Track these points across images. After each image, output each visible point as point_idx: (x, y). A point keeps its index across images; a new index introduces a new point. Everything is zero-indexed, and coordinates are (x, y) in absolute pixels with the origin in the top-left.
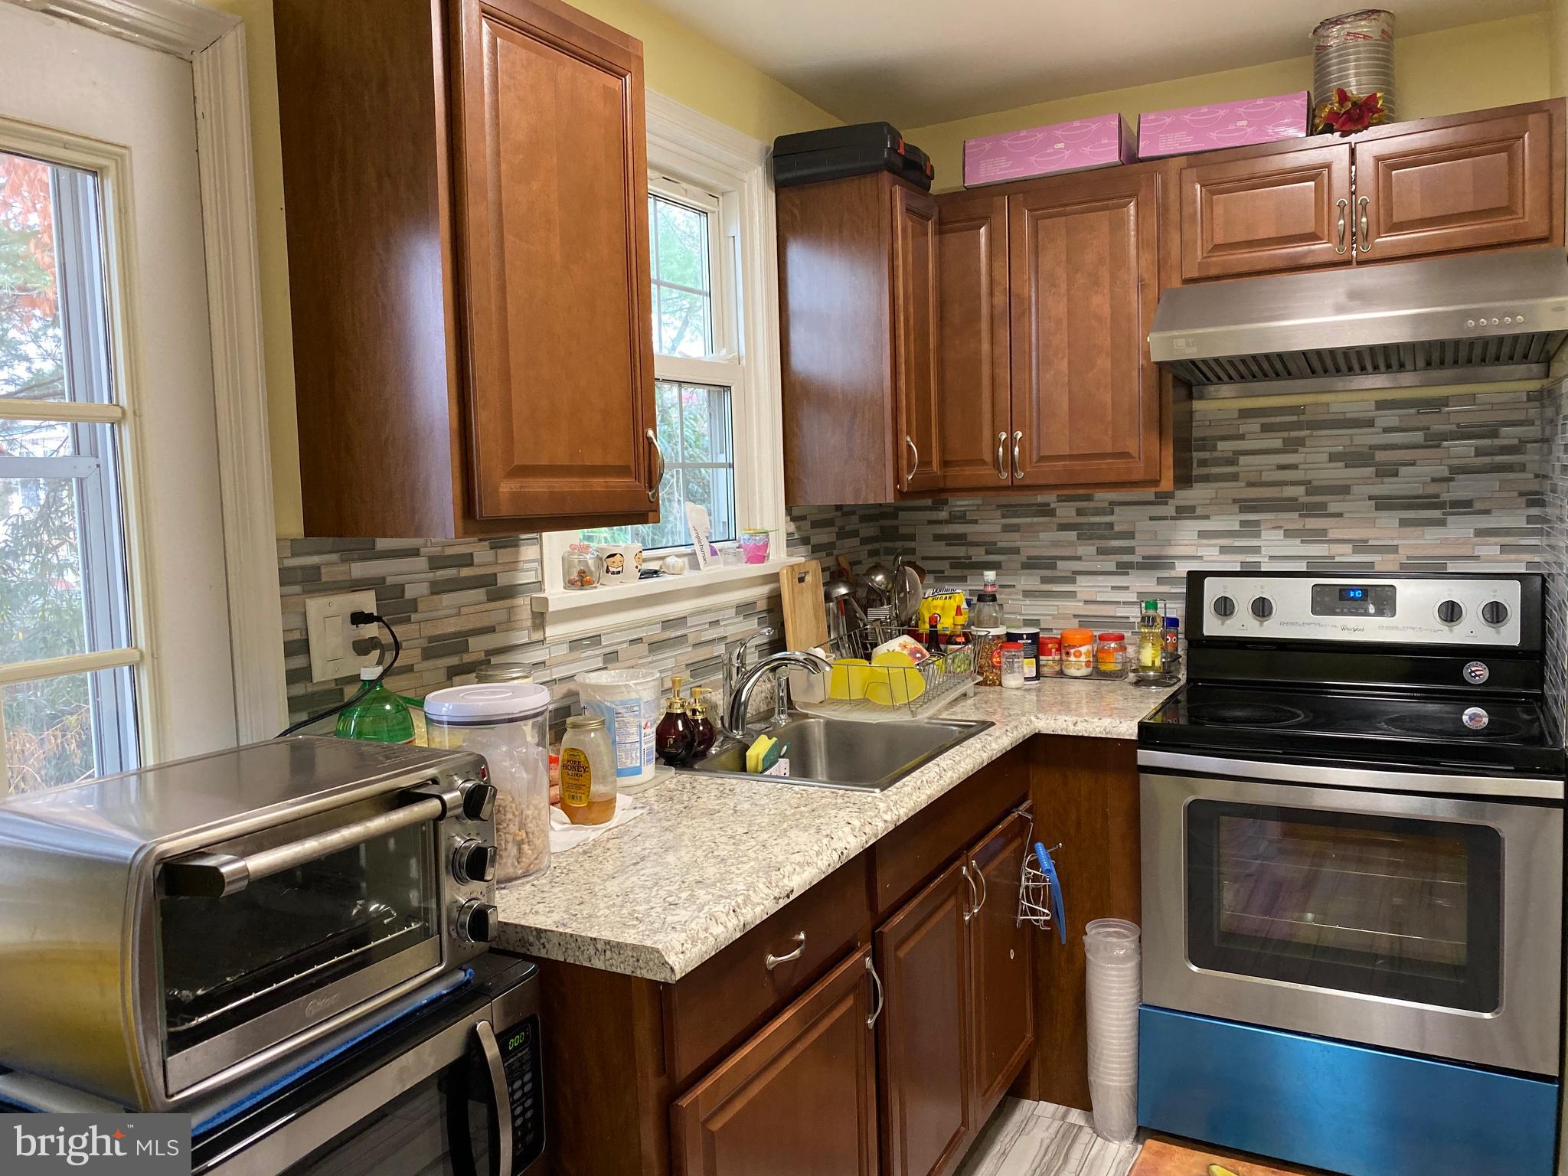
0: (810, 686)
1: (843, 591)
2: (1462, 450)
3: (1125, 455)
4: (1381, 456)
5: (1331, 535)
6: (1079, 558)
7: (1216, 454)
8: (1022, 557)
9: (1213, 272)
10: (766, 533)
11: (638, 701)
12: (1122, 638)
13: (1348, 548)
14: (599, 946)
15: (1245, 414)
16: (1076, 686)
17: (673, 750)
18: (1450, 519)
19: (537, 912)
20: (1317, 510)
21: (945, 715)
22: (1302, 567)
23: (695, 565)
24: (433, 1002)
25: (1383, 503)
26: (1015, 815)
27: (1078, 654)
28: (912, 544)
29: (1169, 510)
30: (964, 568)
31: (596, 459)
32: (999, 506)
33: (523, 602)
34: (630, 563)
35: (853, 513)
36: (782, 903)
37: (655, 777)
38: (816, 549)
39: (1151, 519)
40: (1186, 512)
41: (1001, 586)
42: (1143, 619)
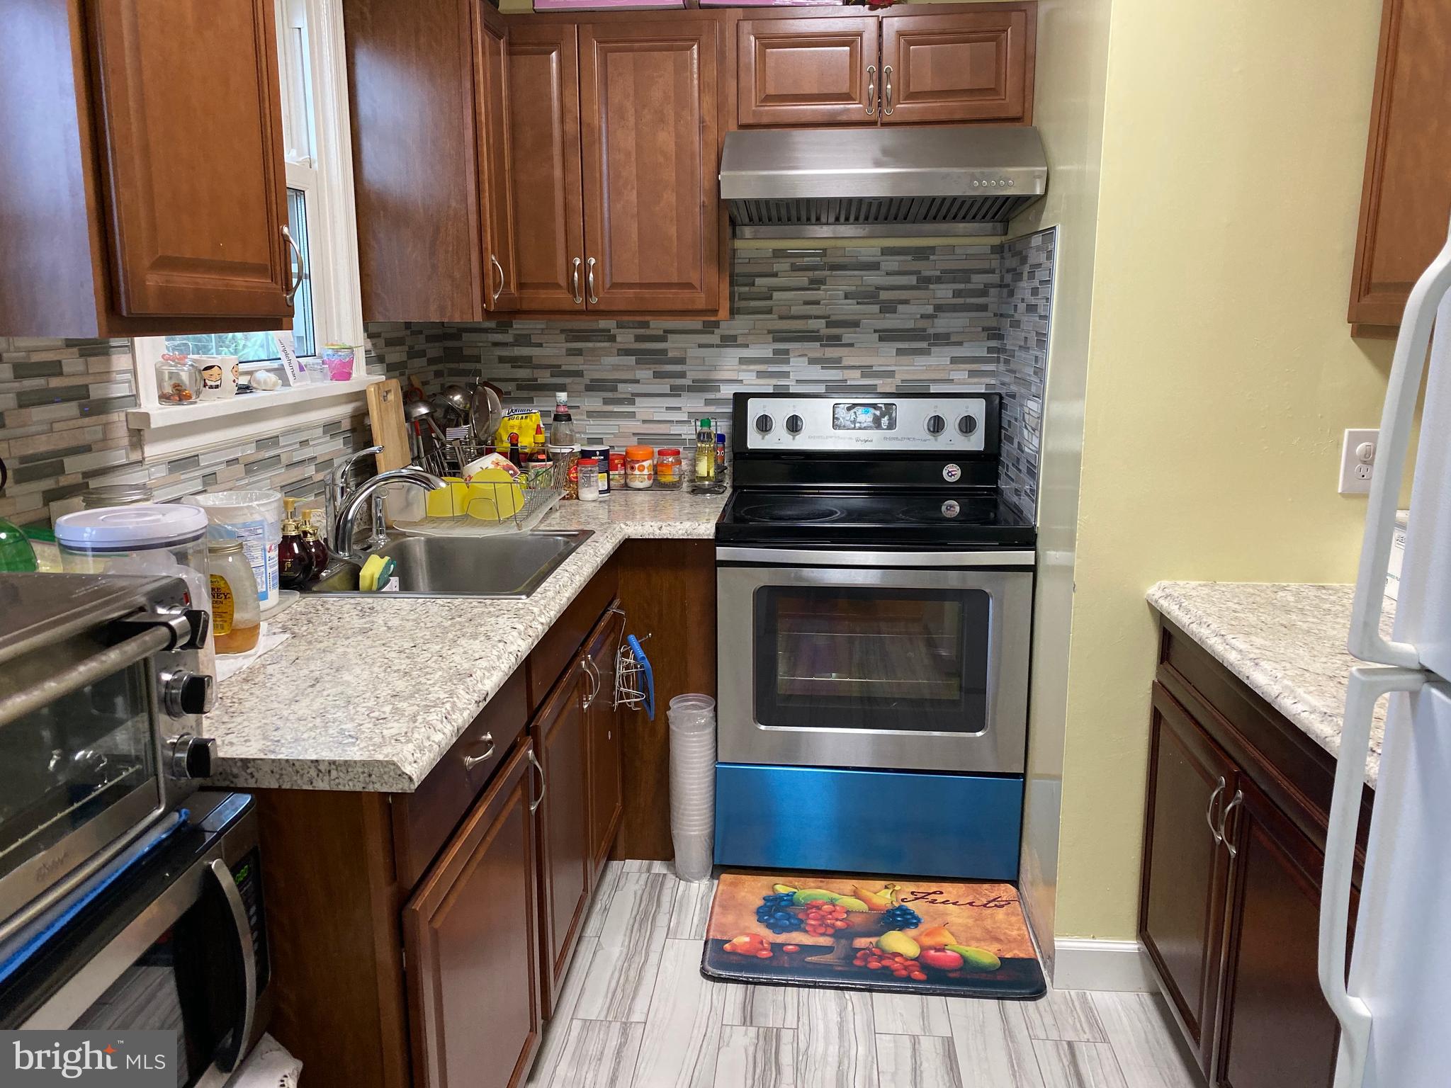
0: (408, 505)
1: (423, 410)
2: (944, 293)
3: (689, 286)
4: (884, 295)
5: (846, 362)
6: (637, 382)
7: (754, 289)
8: (586, 380)
9: (765, 120)
10: (351, 348)
11: (261, 523)
12: (678, 453)
13: (857, 373)
14: (322, 767)
15: (779, 254)
16: (641, 498)
17: (291, 574)
18: (934, 349)
20: (835, 341)
21: (542, 527)
22: (821, 389)
23: (286, 383)
24: (154, 849)
25: (886, 336)
26: (611, 612)
27: (642, 469)
28: (478, 366)
29: (715, 339)
30: (528, 391)
31: (235, 254)
32: (562, 331)
33: (118, 417)
34: (228, 376)
35: (421, 332)
36: (482, 705)
37: (278, 604)
38: (391, 369)
39: (700, 346)
40: (729, 341)
41: (570, 407)
42: (699, 435)
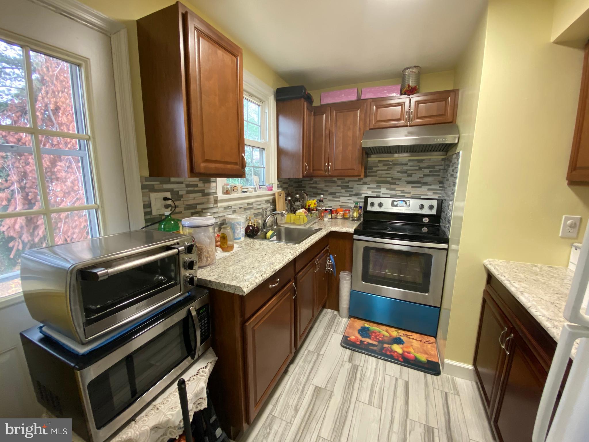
0: (281, 220)
1: (289, 198)
2: (427, 171)
3: (353, 169)
4: (409, 172)
5: (397, 189)
6: (341, 193)
7: (372, 170)
8: (329, 192)
9: (377, 127)
10: (272, 184)
11: (240, 222)
12: (349, 210)
13: (400, 192)
14: (226, 286)
15: (379, 161)
16: (339, 221)
17: (249, 234)
18: (423, 186)
19: (210, 276)
20: (394, 184)
21: (311, 227)
22: (389, 196)
23: (255, 191)
24: (178, 302)
25: (409, 183)
26: (326, 249)
27: (340, 214)
28: (305, 189)
29: (361, 183)
30: (315, 194)
31: (228, 160)
32: (324, 181)
33: (212, 197)
34: (239, 189)
35: (292, 181)
36: (274, 273)
37: (244, 240)
38: (284, 189)
39: (357, 184)
40: (365, 183)
41: (324, 199)
42: (355, 206)
